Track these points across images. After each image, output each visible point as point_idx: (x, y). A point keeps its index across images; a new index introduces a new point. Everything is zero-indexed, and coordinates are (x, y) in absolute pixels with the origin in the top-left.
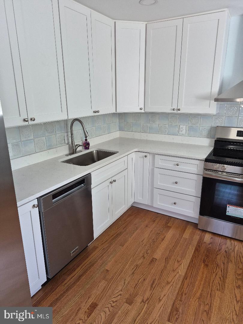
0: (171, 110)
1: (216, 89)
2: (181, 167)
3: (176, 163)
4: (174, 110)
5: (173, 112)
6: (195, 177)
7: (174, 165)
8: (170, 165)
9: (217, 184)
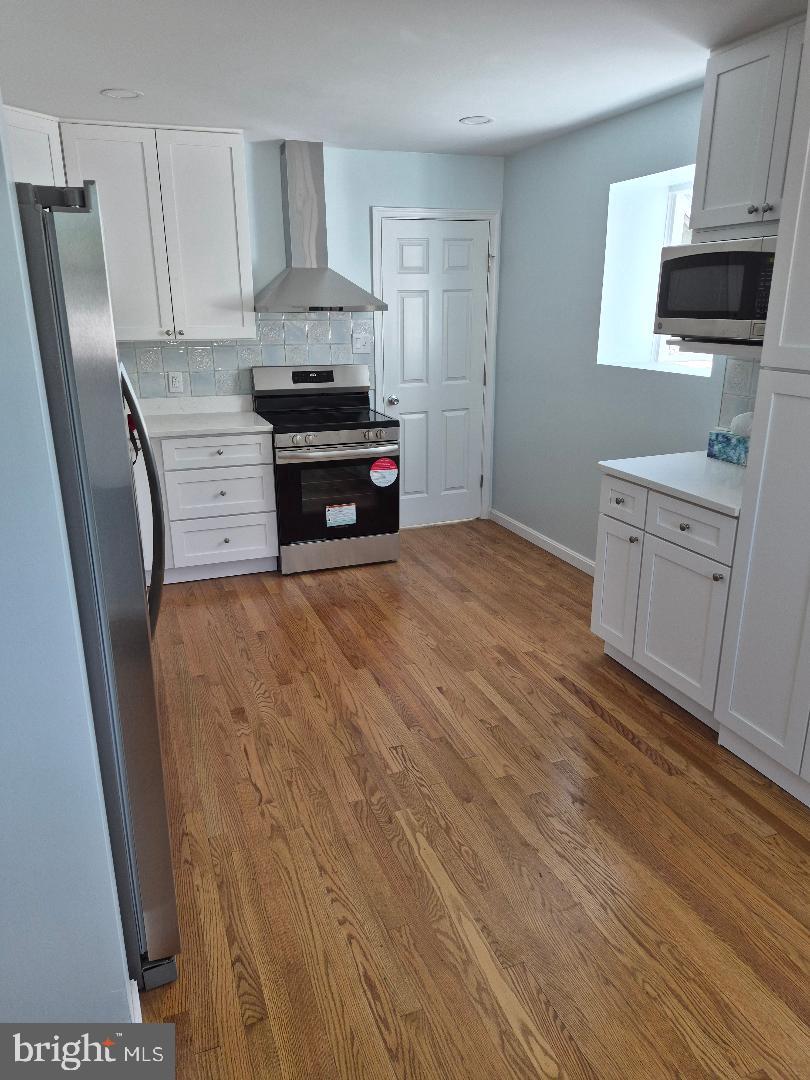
0: (161, 333)
1: (249, 289)
2: (229, 456)
3: (217, 449)
4: (168, 333)
5: (166, 337)
6: (258, 471)
7: (212, 455)
8: (202, 458)
9: (303, 472)
